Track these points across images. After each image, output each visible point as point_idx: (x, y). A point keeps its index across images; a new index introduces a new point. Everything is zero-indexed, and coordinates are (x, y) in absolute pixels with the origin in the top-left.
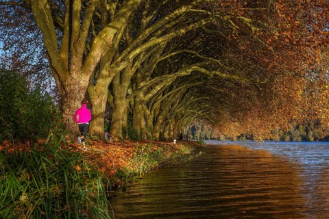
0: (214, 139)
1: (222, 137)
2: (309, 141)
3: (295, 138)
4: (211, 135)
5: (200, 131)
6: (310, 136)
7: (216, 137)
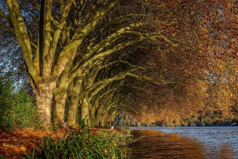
0: (133, 126)
1: (139, 124)
2: (202, 126)
3: (192, 124)
4: (131, 123)
5: (122, 120)
6: (202, 123)
7: (135, 124)
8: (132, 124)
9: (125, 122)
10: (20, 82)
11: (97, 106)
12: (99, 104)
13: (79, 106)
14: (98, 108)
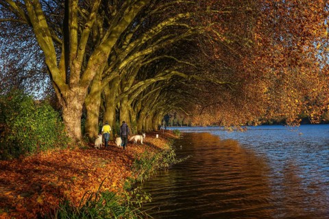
2: (269, 124)
5: (173, 118)
8: (184, 123)
9: (176, 120)
10: (46, 81)
11: (139, 108)
12: (142, 106)
13: (116, 111)
14: (141, 110)
